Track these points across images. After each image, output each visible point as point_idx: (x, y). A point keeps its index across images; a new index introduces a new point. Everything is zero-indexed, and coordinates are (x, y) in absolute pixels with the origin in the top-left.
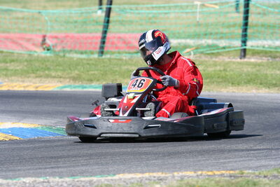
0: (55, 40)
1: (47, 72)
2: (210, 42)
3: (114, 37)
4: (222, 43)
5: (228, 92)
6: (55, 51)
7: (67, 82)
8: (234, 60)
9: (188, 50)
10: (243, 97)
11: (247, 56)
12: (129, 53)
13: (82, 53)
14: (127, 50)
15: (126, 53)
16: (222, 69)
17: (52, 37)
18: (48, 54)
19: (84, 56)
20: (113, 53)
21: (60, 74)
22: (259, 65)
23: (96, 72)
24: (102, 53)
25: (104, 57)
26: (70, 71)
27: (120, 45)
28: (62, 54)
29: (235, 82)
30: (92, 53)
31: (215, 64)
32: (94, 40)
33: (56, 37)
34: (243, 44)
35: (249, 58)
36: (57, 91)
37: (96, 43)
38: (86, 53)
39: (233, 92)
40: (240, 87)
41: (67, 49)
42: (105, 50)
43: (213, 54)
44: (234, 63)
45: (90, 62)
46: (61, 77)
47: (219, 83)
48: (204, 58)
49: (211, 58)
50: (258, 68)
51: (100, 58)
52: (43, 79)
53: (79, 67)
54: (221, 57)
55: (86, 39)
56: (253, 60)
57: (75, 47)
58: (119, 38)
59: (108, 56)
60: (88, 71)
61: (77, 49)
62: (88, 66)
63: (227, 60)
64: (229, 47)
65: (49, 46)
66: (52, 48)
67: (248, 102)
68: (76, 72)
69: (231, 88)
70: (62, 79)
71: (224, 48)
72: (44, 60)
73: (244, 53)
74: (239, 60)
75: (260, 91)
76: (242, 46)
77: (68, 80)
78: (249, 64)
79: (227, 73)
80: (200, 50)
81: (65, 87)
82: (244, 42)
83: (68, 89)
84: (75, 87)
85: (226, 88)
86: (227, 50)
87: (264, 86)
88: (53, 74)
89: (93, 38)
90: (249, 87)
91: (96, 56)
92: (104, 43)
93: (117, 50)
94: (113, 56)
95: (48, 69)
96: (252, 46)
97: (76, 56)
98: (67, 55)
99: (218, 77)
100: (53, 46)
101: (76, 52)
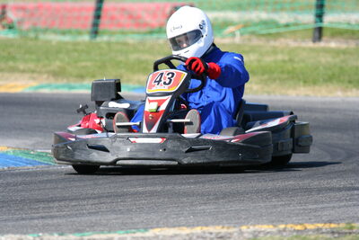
0: (21, 14)
1: (11, 63)
2: (264, 16)
3: (115, 9)
4: (284, 18)
5: (298, 95)
6: (21, 31)
7: (44, 79)
8: (304, 45)
9: (231, 29)
10: (324, 103)
11: (324, 38)
12: (139, 33)
13: (64, 33)
14: (135, 29)
15: (133, 33)
16: (287, 58)
17: (17, 8)
18: (11, 35)
19: (67, 38)
20: (112, 34)
21: (31, 66)
22: (344, 52)
23: (89, 64)
24: (95, 33)
25: (99, 39)
26: (46, 62)
27: (124, 21)
28: (32, 35)
29: (308, 78)
30: (80, 33)
31: (275, 51)
32: (84, 14)
33: (23, 9)
34: (318, 20)
35: (327, 41)
36: (29, 94)
37: (86, 18)
38: (69, 32)
39: (307, 96)
40: (317, 88)
41: (40, 26)
42: (101, 29)
43: (270, 34)
44: (304, 49)
45: (80, 48)
46: (33, 72)
47: (283, 81)
48: (255, 42)
49: (268, 41)
50: (342, 57)
51: (94, 41)
52: (6, 75)
53: (61, 56)
54: (282, 40)
55: (71, 10)
56: (333, 45)
57: (53, 23)
58: (123, 10)
59: (105, 38)
60: (76, 62)
61: (55, 27)
62: (76, 54)
63: (292, 44)
64: (296, 24)
65: (12, 22)
66: (16, 25)
67: (333, 111)
68: (58, 63)
69: (302, 89)
70: (35, 75)
71: (287, 25)
72: (6, 44)
73: (319, 33)
74: (311, 44)
75: (349, 94)
76: (316, 22)
77: (45, 76)
78: (327, 51)
79: (295, 65)
80: (250, 29)
81: (42, 87)
82: (320, 16)
83: (46, 91)
84: (57, 88)
85: (295, 88)
86: (292, 28)
87: (355, 86)
88: (22, 67)
89: (81, 9)
90: (331, 87)
91: (86, 38)
92: (98, 17)
93: (119, 29)
94: (114, 39)
95: (14, 59)
96: (331, 23)
97: (54, 38)
98: (42, 37)
99: (282, 72)
100: (19, 23)
101: (55, 32)
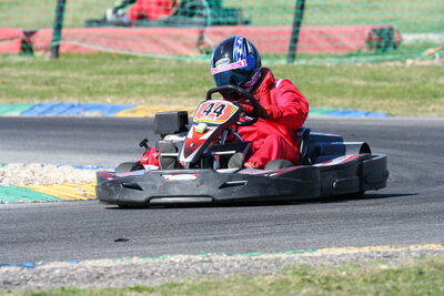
0: (218, 38)
1: (206, 88)
3: (312, 32)
9: (431, 51)
12: (337, 57)
14: (332, 53)
15: (332, 56)
17: (214, 33)
18: (208, 60)
20: (311, 57)
24: (293, 57)
25: (296, 63)
27: (321, 44)
30: (277, 57)
32: (281, 38)
33: (220, 33)
37: (284, 42)
38: (267, 57)
42: (298, 53)
51: (291, 64)
55: (269, 34)
58: (321, 33)
59: (303, 62)
65: (209, 47)
72: (202, 69)
89: (278, 33)
91: (283, 62)
92: (295, 41)
93: (316, 53)
94: (311, 62)
